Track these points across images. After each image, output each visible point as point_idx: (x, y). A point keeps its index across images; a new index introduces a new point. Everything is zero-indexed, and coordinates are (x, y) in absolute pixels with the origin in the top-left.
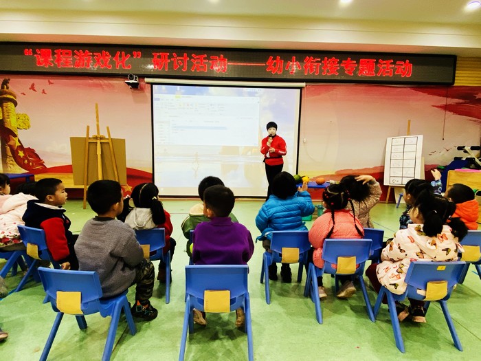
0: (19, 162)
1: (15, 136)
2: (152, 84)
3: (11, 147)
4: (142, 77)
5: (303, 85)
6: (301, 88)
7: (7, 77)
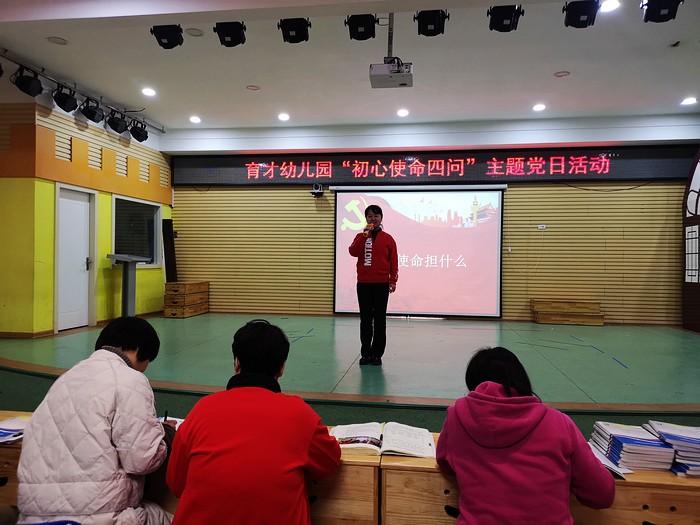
2: (336, 192)
4: (326, 185)
5: (505, 186)
6: (503, 190)
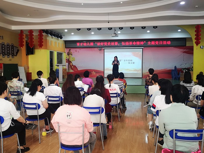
0: (72, 69)
1: (71, 63)
3: (70, 65)
4: (102, 48)
7: (70, 49)
